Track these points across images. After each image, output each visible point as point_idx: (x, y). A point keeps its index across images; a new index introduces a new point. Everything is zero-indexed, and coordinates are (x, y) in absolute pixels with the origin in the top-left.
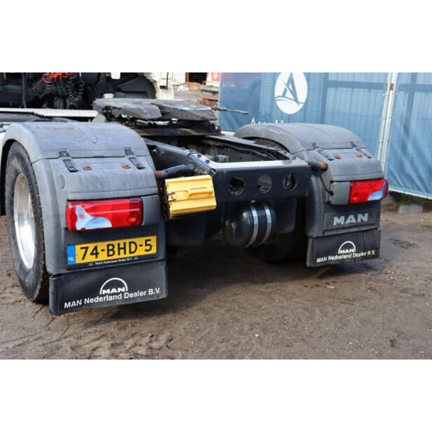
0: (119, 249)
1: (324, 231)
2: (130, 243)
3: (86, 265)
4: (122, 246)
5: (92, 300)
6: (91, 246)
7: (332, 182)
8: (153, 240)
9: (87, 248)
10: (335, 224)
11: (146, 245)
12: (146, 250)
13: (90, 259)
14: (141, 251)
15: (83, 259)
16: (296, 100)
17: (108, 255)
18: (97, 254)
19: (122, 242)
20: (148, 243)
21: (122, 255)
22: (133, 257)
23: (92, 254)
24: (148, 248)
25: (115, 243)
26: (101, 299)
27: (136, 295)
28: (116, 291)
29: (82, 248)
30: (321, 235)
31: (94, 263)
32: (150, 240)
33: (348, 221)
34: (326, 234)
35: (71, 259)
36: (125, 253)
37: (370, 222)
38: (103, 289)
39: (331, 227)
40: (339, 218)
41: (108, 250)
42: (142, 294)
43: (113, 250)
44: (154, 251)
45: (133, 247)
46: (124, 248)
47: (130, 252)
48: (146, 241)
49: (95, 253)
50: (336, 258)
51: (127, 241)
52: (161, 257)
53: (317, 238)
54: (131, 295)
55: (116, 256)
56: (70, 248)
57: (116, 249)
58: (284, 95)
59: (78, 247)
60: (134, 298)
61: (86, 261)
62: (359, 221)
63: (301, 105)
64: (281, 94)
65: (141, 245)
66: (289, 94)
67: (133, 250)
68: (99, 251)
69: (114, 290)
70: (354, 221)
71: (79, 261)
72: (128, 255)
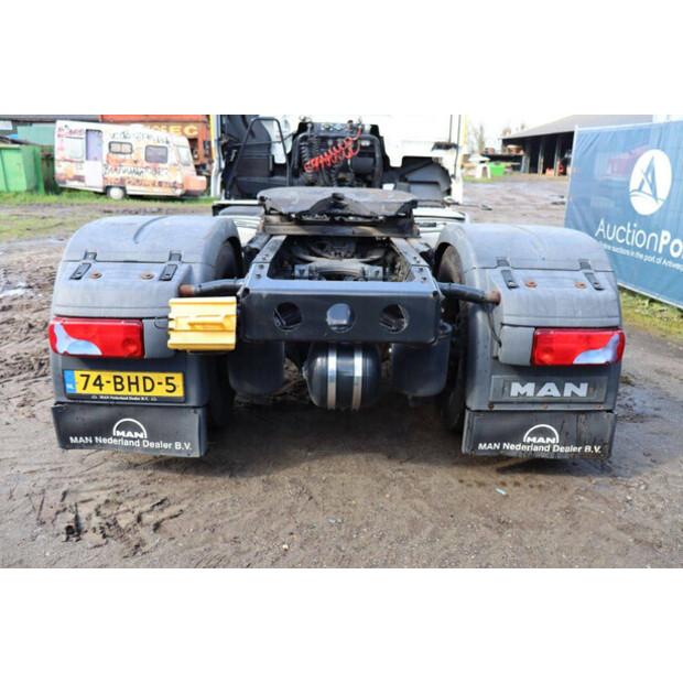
0: (130, 383)
1: (492, 404)
2: (144, 378)
3: (88, 397)
4: (133, 380)
5: (105, 440)
6: (94, 375)
7: (503, 325)
8: (178, 379)
9: (88, 376)
10: (514, 393)
11: (168, 384)
12: (168, 391)
13: (92, 390)
14: (161, 391)
15: (85, 388)
16: (655, 196)
17: (116, 389)
18: (101, 385)
19: (133, 375)
20: (170, 381)
21: (134, 391)
22: (150, 397)
23: (95, 384)
24: (171, 388)
25: (124, 375)
26: (115, 440)
27: (158, 445)
28: (132, 436)
29: (82, 375)
30: (486, 408)
31: (98, 396)
32: (172, 378)
33: (543, 392)
34: (496, 408)
35: (69, 386)
36: (138, 390)
37: (593, 399)
38: (117, 429)
39: (505, 398)
40: (523, 385)
41: (116, 383)
42: (166, 446)
43: (121, 383)
44: (179, 393)
45: (148, 383)
46: (137, 383)
47: (145, 390)
48: (167, 378)
49: (98, 383)
50: (518, 447)
51: (141, 375)
52: (193, 402)
53: (479, 411)
54: (152, 445)
55: (125, 392)
56: (67, 373)
57: (125, 383)
58: (640, 189)
59: (77, 374)
60: (155, 449)
61: (87, 392)
62: (567, 393)
63: (661, 203)
64: (637, 188)
65: (160, 383)
66: (646, 188)
67: (148, 387)
68: (103, 382)
69: (129, 434)
70: (555, 393)
71: (79, 390)
72: (142, 393)
